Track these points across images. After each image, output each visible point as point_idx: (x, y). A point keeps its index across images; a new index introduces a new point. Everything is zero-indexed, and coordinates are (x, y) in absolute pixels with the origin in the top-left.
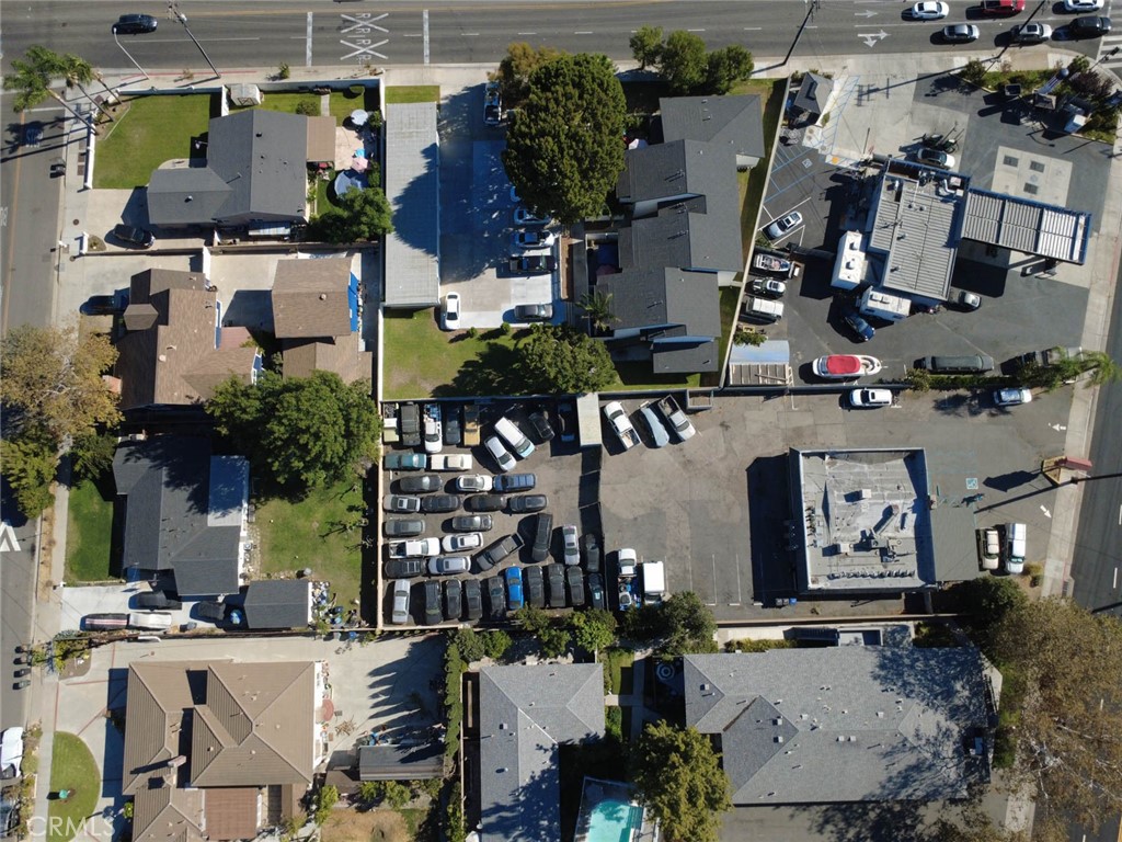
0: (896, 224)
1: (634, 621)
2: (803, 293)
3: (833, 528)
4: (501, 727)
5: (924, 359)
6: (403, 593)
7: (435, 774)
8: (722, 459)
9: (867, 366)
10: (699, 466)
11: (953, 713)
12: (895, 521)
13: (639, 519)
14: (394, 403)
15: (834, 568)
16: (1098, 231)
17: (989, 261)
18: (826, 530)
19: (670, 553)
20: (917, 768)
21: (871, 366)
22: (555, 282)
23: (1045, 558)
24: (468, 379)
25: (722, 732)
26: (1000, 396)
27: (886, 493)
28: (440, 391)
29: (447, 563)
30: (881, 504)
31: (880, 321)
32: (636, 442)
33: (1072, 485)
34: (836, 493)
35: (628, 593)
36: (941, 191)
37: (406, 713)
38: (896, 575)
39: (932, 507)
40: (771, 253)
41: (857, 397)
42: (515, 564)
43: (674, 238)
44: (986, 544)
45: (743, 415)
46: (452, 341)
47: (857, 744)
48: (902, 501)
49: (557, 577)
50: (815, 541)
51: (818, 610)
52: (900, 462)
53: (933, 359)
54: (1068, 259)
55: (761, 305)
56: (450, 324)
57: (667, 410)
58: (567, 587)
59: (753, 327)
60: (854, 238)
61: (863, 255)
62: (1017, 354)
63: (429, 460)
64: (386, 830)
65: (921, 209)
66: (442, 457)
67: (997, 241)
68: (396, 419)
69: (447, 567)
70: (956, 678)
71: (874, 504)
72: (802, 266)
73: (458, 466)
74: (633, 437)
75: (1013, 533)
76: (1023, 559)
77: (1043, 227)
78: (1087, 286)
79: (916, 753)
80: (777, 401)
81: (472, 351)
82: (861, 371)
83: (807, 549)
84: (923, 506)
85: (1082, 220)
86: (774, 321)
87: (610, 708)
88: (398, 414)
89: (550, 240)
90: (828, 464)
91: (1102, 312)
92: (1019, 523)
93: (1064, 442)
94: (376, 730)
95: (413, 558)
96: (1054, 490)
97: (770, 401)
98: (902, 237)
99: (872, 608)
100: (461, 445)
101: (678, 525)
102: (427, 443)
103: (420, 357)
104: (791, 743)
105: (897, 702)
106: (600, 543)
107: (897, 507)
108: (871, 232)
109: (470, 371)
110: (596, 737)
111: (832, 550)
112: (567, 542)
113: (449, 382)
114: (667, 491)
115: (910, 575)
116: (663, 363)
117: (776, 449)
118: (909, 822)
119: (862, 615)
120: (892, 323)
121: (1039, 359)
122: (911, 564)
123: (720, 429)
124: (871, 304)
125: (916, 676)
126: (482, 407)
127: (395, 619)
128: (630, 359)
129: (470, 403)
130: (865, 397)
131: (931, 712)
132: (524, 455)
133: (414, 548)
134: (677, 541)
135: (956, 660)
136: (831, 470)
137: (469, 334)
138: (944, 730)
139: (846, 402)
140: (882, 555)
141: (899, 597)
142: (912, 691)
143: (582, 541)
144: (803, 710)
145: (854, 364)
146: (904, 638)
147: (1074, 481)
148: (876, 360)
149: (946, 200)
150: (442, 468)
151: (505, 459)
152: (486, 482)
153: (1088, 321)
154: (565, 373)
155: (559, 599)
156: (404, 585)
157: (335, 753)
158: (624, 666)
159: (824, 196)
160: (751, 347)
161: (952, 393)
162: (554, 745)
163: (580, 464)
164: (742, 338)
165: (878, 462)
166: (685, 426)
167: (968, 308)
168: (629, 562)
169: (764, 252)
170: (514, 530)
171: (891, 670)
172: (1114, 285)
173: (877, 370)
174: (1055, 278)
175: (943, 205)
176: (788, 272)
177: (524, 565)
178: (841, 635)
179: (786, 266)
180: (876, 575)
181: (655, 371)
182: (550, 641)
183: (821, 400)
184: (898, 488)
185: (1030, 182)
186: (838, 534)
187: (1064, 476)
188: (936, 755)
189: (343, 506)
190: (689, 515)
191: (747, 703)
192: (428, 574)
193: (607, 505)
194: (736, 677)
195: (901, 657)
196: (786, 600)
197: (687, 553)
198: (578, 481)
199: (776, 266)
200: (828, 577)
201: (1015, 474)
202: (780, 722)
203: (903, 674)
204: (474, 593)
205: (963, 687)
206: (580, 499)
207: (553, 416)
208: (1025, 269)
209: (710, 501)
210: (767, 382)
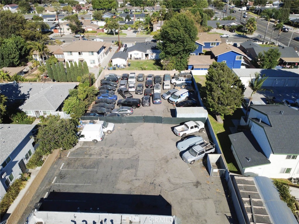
8: (169, 180)
10: (163, 166)
13: (131, 137)
19: (106, 148)
28: (199, 84)
45: (209, 198)
101: (123, 153)
102: (175, 79)
113: (203, 86)
114: (148, 149)
123: (195, 181)
134: (112, 152)
190: (129, 159)
193: (141, 126)
197: (103, 157)
209: (137, 171)
210: (247, 206)
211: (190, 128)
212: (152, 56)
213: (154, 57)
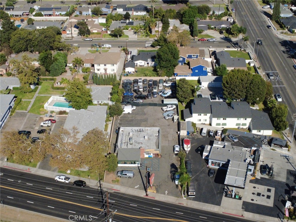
13: (143, 112)
27: (146, 143)
34: (147, 135)
71: (143, 141)
101: (141, 117)
114: (151, 116)
134: (137, 117)
184: (148, 146)
190: (144, 119)
193: (148, 107)
211: (169, 107)
212: (152, 64)
213: (153, 65)
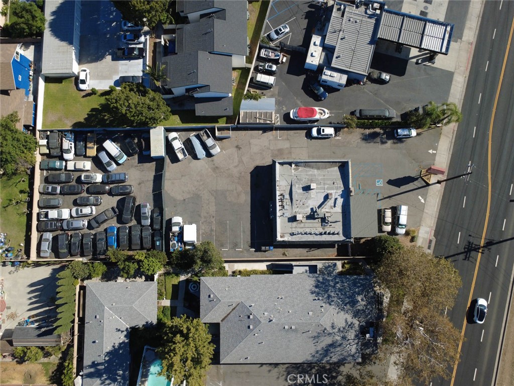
0: (340, 30)
1: (177, 258)
2: (289, 72)
3: (294, 206)
4: (96, 317)
5: (355, 111)
6: (47, 240)
7: (57, 343)
8: (236, 167)
9: (322, 114)
10: (222, 171)
11: (356, 314)
12: (330, 202)
13: (186, 200)
14: (47, 131)
15: (293, 229)
16: (461, 39)
17: (397, 55)
18: (290, 207)
19: (203, 220)
20: (333, 345)
21: (324, 114)
22: (144, 64)
23: (419, 226)
24: (93, 119)
25: (220, 322)
26: (397, 132)
27: (326, 186)
28: (76, 125)
29: (72, 223)
30: (323, 192)
31: (331, 89)
32: (185, 155)
33: (438, 185)
34: (297, 186)
35: (175, 242)
36: (368, 11)
37: (47, 308)
38: (329, 234)
39: (351, 194)
40: (270, 48)
41: (314, 132)
42: (113, 223)
43: (206, 34)
44: (384, 217)
45: (249, 142)
46: (84, 97)
47: (296, 330)
48: (335, 191)
49: (136, 233)
50: (283, 214)
51: (286, 253)
52: (336, 169)
53: (360, 110)
54: (439, 51)
55: (262, 78)
56: (82, 86)
57: (205, 138)
58: (141, 238)
59: (258, 91)
60: (316, 39)
61: (321, 49)
62: (410, 109)
63: (66, 164)
64: (32, 374)
65: (356, 22)
66: (73, 163)
67: (398, 40)
68: (47, 140)
69: (72, 225)
70: (359, 294)
71: (319, 192)
72: (289, 56)
73: (82, 167)
74: (184, 153)
75: (400, 211)
76: (405, 226)
77: (426, 33)
78: (453, 71)
79: (332, 337)
80: (269, 134)
81: (96, 103)
82: (317, 117)
83: (278, 218)
84: (346, 194)
85: (449, 29)
86: (270, 88)
87: (164, 307)
88: (47, 137)
89: (142, 39)
90: (294, 169)
91: (460, 86)
92: (404, 205)
93: (434, 160)
94: (29, 318)
95: (53, 220)
96: (427, 187)
97: (265, 134)
98: (344, 38)
99: (318, 253)
100: (85, 156)
101: (209, 204)
102: (64, 154)
103: (64, 105)
104: (257, 329)
105: (321, 307)
106: (161, 213)
107: (331, 194)
108: (326, 36)
109: (94, 114)
110: (152, 324)
111: (293, 219)
112: (142, 212)
113: (82, 120)
114: (203, 184)
115: (338, 234)
116: (201, 110)
117: (267, 162)
118: (334, 374)
119: (311, 256)
120: (338, 90)
121: (421, 111)
122: (339, 228)
123: (236, 149)
124: (324, 77)
125: (335, 291)
126: (98, 134)
127: (42, 254)
128: (185, 109)
129: (91, 132)
130: (319, 132)
131: (342, 313)
132: (120, 162)
133: (53, 214)
134: (207, 213)
135: (360, 283)
136: (296, 173)
137: (93, 92)
138: (349, 323)
139: (309, 135)
140: (322, 222)
141: (334, 247)
142: (332, 301)
143: (152, 212)
144: (266, 311)
145: (313, 112)
146: (334, 270)
147: (439, 182)
148: (326, 111)
149: (371, 17)
150: (73, 169)
151: (109, 164)
152: (99, 177)
153: (452, 91)
154: (131, 110)
155: (136, 244)
156: (49, 236)
157: (6, 330)
158: (173, 283)
159: (304, 17)
160: (253, 102)
161: (372, 131)
162: (127, 328)
163: (154, 168)
164: (250, 97)
165: (322, 168)
166: (213, 147)
167: (382, 82)
168: (177, 224)
169: (266, 48)
170: (115, 205)
171: (322, 289)
172: (469, 70)
173: (327, 116)
174: (434, 65)
175: (369, 20)
176: (279, 59)
177: (119, 225)
178: (295, 268)
179: (278, 56)
180: (318, 233)
181: (197, 115)
182: (124, 268)
183: (295, 133)
184: (333, 183)
185: (423, 10)
186: (297, 210)
187: (433, 179)
188: (344, 338)
189: (17, 190)
190: (215, 198)
191: (234, 305)
192: (62, 229)
193: (169, 192)
194: (229, 290)
195: (329, 281)
196: (267, 248)
197: (213, 220)
198: (152, 178)
199: (272, 55)
200: (290, 234)
201: (405, 178)
202: (251, 317)
203: (328, 290)
204: (88, 241)
205: (362, 300)
206: (153, 188)
207: (139, 141)
208: (418, 60)
209: (228, 190)
210: (262, 121)
